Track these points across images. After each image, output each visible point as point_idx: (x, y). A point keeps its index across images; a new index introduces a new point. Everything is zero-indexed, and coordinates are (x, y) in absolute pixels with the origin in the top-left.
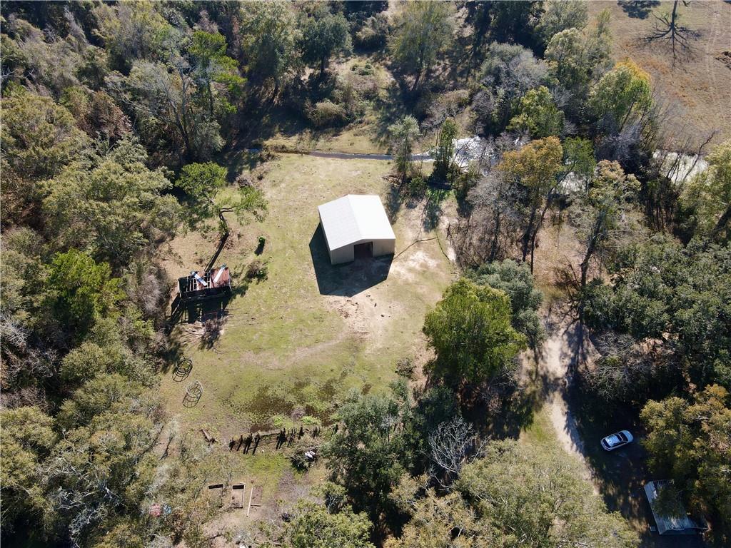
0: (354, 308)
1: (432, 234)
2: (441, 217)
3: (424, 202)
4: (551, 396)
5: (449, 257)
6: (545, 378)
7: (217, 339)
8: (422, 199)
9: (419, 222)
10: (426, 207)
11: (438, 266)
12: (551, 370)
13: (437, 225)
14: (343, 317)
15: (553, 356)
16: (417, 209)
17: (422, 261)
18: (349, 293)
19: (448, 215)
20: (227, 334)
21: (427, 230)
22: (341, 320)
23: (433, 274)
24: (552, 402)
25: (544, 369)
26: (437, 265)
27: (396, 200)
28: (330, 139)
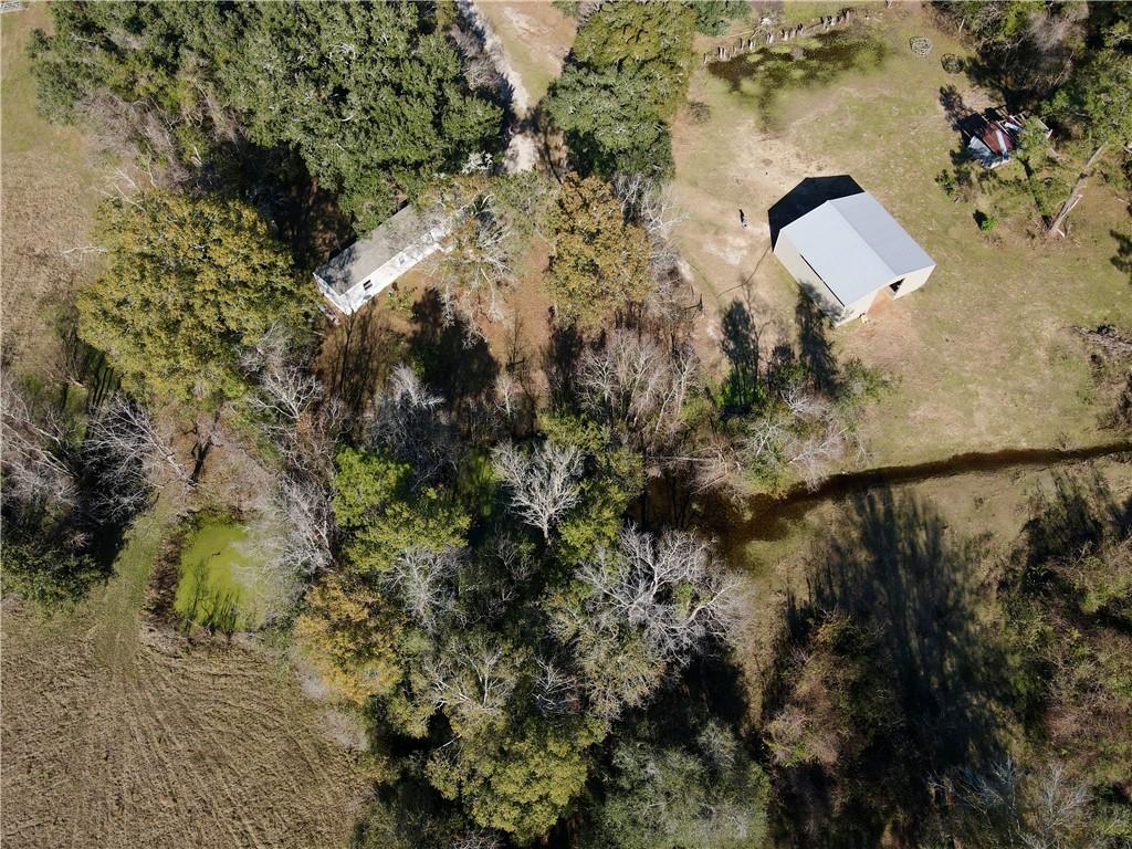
0: (793, 166)
1: (728, 301)
2: (722, 337)
3: (763, 366)
4: (528, 115)
5: (688, 266)
6: (536, 131)
7: (942, 99)
8: (770, 375)
9: (757, 321)
10: (757, 357)
11: (699, 246)
12: (529, 140)
13: (724, 321)
14: (802, 153)
15: (526, 155)
16: (771, 347)
17: (728, 249)
18: (809, 182)
19: (711, 343)
20: (934, 107)
21: (738, 306)
22: (803, 149)
23: (704, 232)
24: (528, 109)
25: (537, 139)
26: (701, 248)
27: (814, 360)
28: (1038, 508)
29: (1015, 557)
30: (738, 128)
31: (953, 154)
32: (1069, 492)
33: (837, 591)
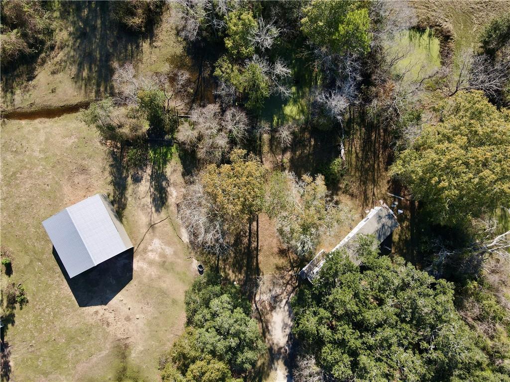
0: (112, 315)
1: (163, 214)
2: (168, 189)
3: (149, 171)
4: (276, 364)
5: (183, 239)
6: (271, 349)
7: (10, 371)
8: (146, 165)
9: (148, 200)
10: (151, 176)
11: (175, 253)
12: (275, 342)
13: (166, 200)
14: (105, 326)
15: (277, 328)
16: (143, 182)
17: (159, 250)
18: (105, 302)
19: (175, 185)
20: (16, 364)
21: (158, 211)
22: (104, 329)
23: (172, 263)
24: (276, 370)
25: (271, 342)
26: (174, 252)
27: (121, 174)
28: (26, 86)
29: (44, 62)
30: (142, 349)
31: (13, 323)
32: (9, 95)
33: (130, 48)
